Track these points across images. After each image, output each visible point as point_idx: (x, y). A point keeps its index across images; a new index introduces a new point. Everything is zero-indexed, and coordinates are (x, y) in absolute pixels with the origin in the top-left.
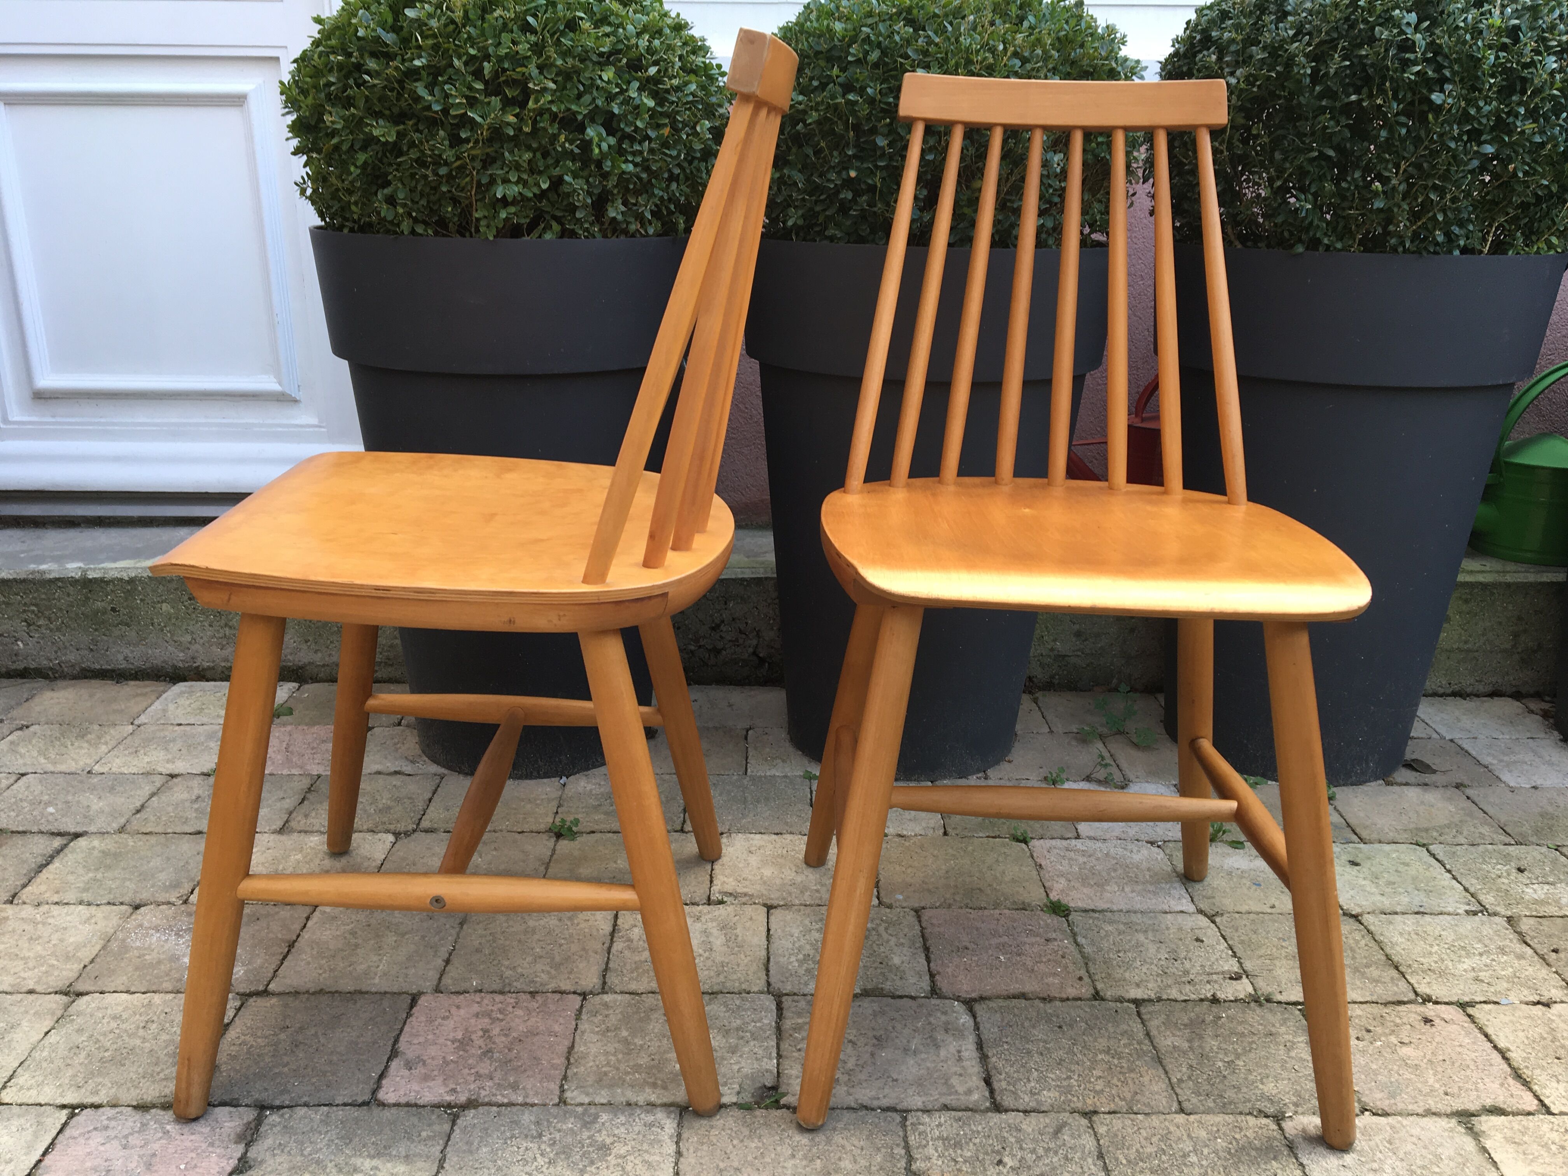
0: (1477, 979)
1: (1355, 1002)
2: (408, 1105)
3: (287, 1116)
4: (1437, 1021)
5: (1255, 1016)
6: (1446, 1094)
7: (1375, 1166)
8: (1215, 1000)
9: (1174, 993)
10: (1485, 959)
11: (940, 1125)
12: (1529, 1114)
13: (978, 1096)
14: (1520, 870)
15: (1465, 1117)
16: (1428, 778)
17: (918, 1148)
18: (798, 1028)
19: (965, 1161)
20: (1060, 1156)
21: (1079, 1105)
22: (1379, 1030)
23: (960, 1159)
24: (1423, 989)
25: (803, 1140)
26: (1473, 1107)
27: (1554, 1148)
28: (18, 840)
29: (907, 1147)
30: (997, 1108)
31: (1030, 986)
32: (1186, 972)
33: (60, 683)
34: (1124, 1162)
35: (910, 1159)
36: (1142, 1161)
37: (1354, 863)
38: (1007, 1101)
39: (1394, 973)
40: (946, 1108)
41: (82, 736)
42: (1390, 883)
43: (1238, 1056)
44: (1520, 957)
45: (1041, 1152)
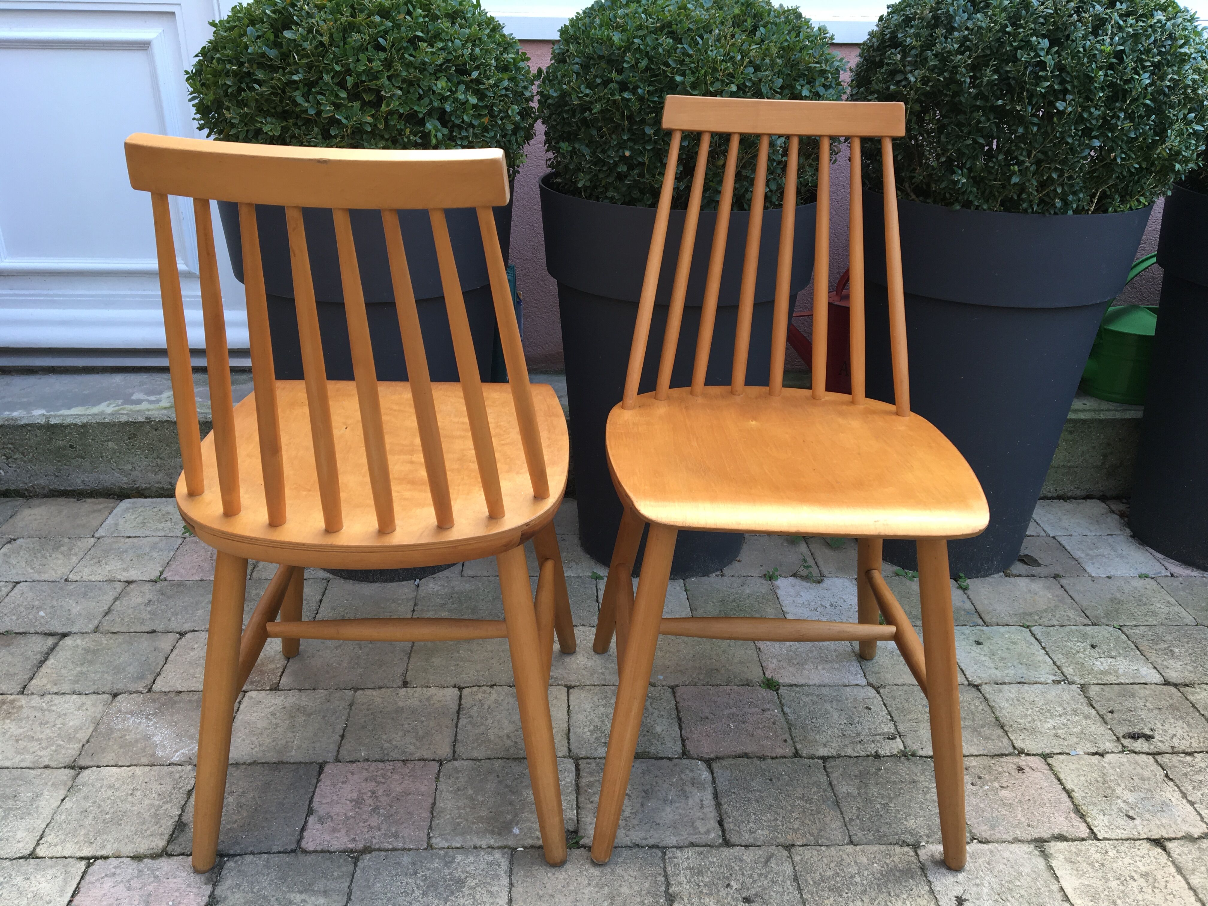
0: (1056, 736)
1: (972, 756)
2: (323, 851)
3: (239, 862)
4: (1027, 769)
5: (903, 768)
6: (1029, 826)
7: (978, 881)
8: (877, 756)
9: (849, 752)
10: (1063, 720)
11: (688, 858)
12: (1083, 840)
13: (714, 835)
14: (1093, 647)
15: (1040, 843)
16: (1035, 570)
17: (673, 876)
18: (590, 785)
19: (705, 885)
20: (769, 879)
21: (782, 840)
22: (987, 777)
23: (701, 884)
24: (1019, 744)
25: (595, 872)
26: (1046, 835)
27: (1097, 865)
28: (21, 640)
29: (666, 876)
30: (727, 844)
31: (751, 748)
32: (858, 734)
33: (35, 501)
34: (811, 883)
35: (668, 884)
36: (823, 881)
37: (978, 643)
38: (734, 839)
39: (1000, 732)
40: (692, 845)
41: (56, 548)
42: (1003, 659)
43: (891, 800)
44: (1087, 717)
45: (756, 877)
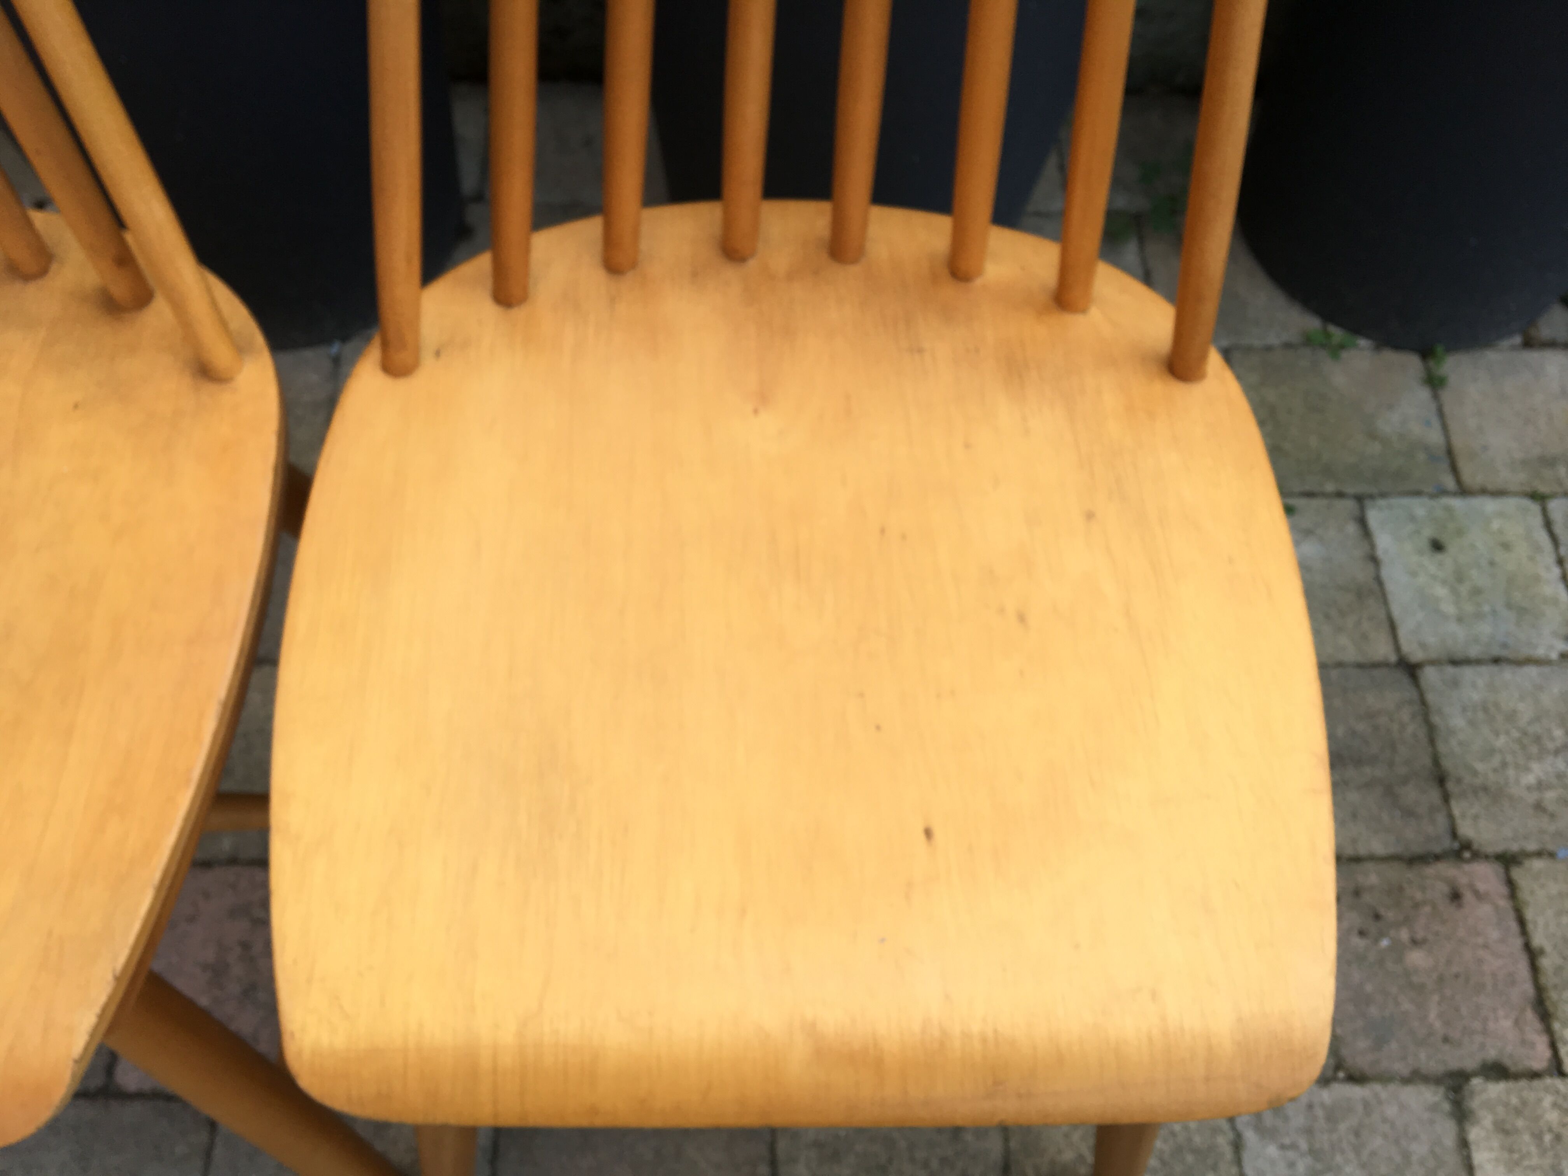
0: (1539, 807)
1: (1372, 858)
4: (1468, 896)
6: (1446, 1040)
12: (1535, 1075)
15: (1456, 1082)
22: (1390, 915)
24: (1466, 830)
26: (1470, 1064)
27: (1548, 1138)
37: (1437, 546)
39: (1434, 795)
42: (1477, 591)
45: (935, 1164)
